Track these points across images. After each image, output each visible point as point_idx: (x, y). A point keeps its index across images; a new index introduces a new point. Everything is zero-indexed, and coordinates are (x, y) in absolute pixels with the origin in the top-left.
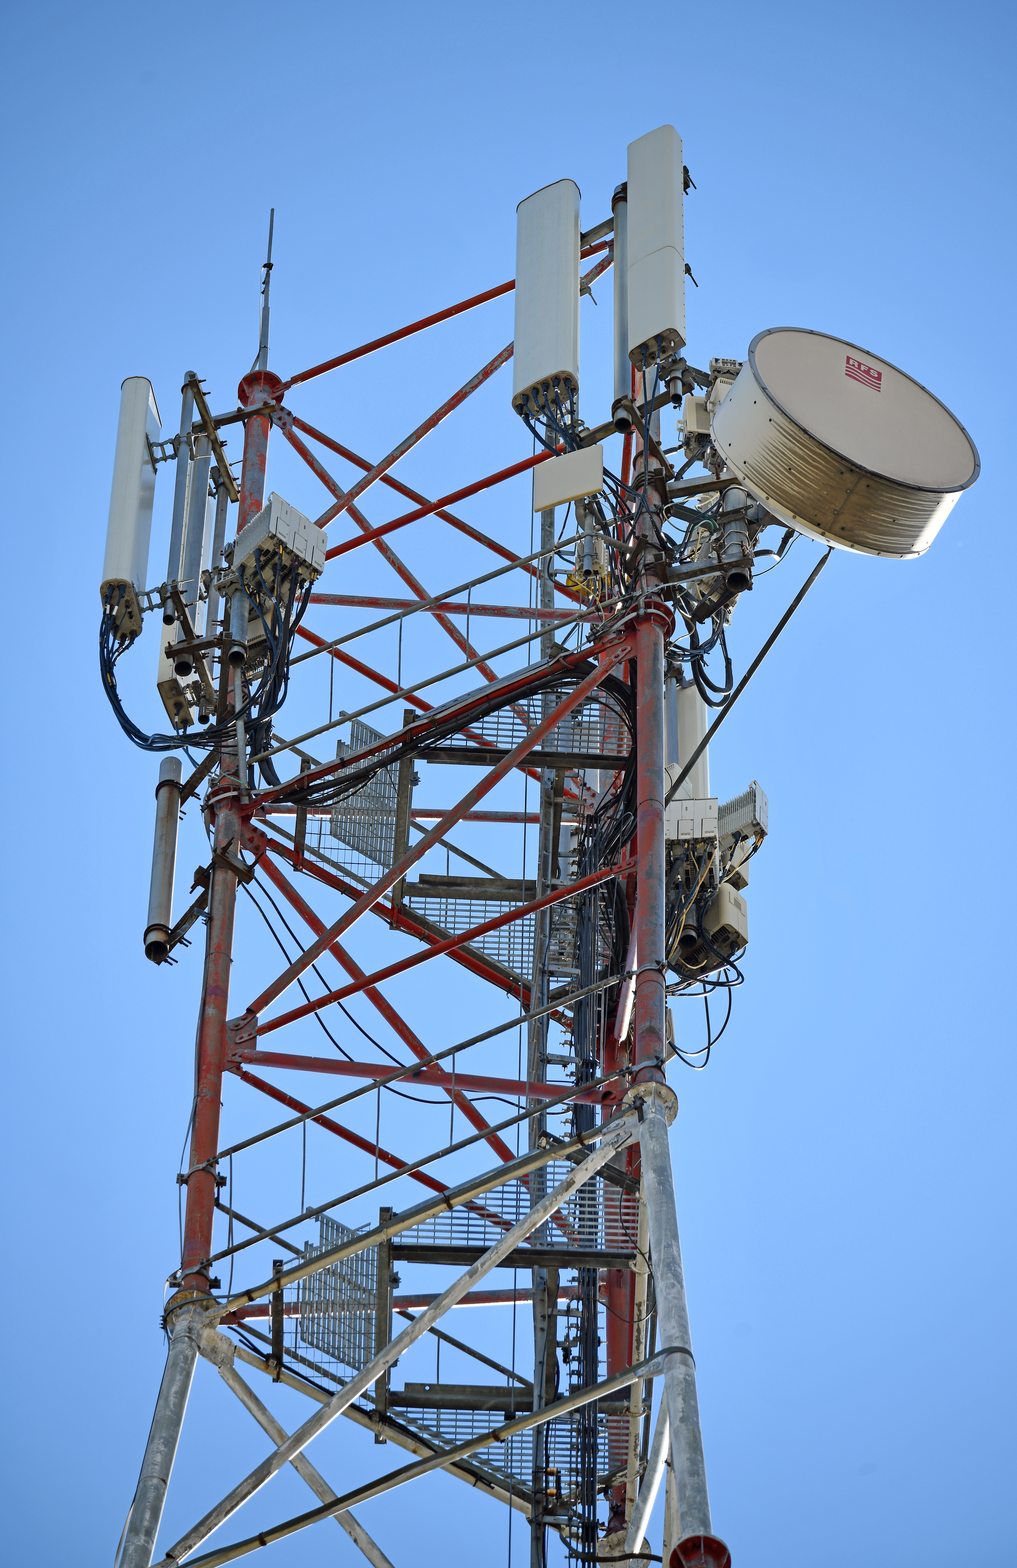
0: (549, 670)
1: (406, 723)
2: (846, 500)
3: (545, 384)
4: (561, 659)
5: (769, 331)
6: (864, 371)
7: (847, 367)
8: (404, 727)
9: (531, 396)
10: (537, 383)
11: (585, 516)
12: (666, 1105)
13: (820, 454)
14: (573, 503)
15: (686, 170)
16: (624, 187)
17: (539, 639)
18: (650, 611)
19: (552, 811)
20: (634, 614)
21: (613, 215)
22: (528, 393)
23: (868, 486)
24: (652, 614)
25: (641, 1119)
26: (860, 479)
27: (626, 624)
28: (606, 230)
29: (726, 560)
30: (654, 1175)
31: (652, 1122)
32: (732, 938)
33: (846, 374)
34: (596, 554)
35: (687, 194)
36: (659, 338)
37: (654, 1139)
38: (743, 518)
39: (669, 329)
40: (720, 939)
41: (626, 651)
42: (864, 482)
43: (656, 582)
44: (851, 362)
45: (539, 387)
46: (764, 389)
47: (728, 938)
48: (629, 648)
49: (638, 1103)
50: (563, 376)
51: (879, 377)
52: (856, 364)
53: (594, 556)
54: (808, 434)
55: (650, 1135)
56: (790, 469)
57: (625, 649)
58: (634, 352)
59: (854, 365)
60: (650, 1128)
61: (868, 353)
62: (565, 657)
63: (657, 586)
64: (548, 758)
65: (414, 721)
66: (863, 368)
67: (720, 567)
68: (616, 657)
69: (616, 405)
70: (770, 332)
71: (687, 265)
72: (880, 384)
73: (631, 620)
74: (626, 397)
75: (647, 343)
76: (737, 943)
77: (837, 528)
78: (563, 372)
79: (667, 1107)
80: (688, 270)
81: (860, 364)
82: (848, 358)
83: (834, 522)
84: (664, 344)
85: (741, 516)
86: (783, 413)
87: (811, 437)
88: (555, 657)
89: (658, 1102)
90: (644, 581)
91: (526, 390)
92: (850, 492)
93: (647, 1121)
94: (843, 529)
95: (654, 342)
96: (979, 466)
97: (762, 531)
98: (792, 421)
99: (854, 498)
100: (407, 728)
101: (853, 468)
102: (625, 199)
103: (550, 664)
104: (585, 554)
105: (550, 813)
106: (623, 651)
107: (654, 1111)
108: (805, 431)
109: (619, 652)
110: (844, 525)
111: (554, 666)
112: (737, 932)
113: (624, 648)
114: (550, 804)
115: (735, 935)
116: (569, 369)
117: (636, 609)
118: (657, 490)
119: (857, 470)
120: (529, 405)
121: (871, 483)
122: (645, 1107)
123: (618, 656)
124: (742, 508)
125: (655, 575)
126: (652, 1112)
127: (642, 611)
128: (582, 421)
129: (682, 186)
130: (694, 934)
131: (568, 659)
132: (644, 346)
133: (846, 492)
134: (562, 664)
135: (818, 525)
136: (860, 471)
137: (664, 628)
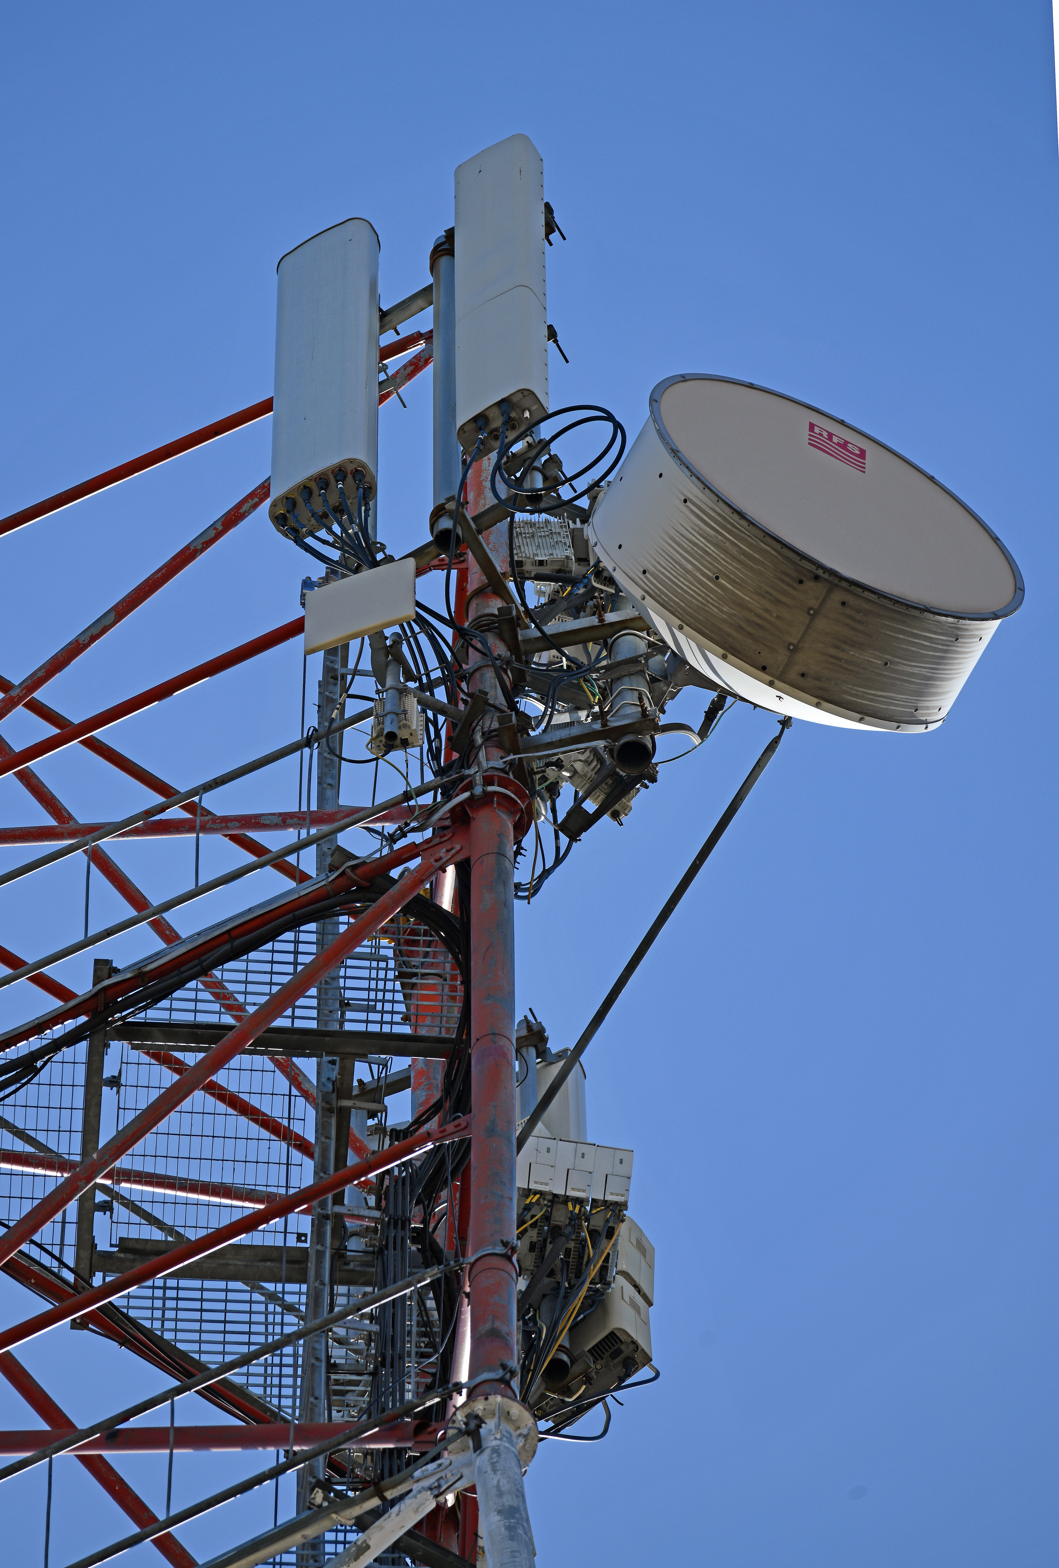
0: (329, 888)
1: (97, 979)
2: (808, 627)
3: (322, 480)
4: (349, 871)
5: (683, 376)
6: (838, 444)
7: (810, 435)
8: (94, 985)
9: (300, 501)
10: (310, 479)
11: (387, 664)
12: (518, 1432)
13: (767, 551)
14: (366, 637)
15: (548, 209)
16: (450, 234)
17: (314, 847)
18: (490, 789)
19: (334, 1121)
20: (466, 795)
21: (430, 280)
22: (295, 495)
23: (843, 604)
24: (495, 793)
25: (478, 1447)
26: (830, 591)
27: (452, 810)
28: (420, 303)
29: (614, 723)
30: (498, 1518)
31: (496, 1451)
32: (627, 1350)
33: (810, 444)
34: (405, 712)
35: (551, 244)
36: (504, 404)
37: (499, 1473)
38: (642, 673)
39: (522, 391)
40: (607, 1354)
41: (453, 852)
42: (838, 596)
43: (501, 754)
44: (817, 430)
45: (313, 485)
46: (675, 452)
47: (619, 1352)
48: (458, 847)
49: (473, 1425)
50: (350, 467)
51: (862, 454)
52: (825, 434)
53: (402, 714)
54: (746, 519)
55: (493, 1467)
56: (717, 578)
57: (452, 849)
58: (466, 428)
59: (821, 435)
60: (491, 1458)
61: (842, 423)
62: (354, 868)
63: (502, 758)
64: (327, 1039)
65: (110, 977)
66: (835, 439)
67: (605, 733)
68: (436, 861)
69: (438, 513)
70: (684, 378)
71: (550, 328)
72: (864, 464)
73: (461, 804)
74: (451, 499)
75: (487, 413)
76: (633, 1359)
77: (793, 675)
78: (352, 461)
79: (520, 1435)
80: (552, 334)
81: (830, 435)
82: (812, 427)
83: (789, 664)
84: (513, 415)
85: (639, 668)
86: (706, 486)
87: (751, 523)
88: (337, 868)
89: (505, 1426)
90: (482, 754)
91: (291, 491)
92: (813, 614)
93: (487, 1452)
94: (803, 675)
95: (496, 411)
96: (1023, 590)
97: (673, 696)
98: (720, 499)
99: (821, 623)
100: (99, 987)
101: (820, 572)
102: (451, 252)
103: (330, 879)
104: (387, 710)
105: (331, 1124)
106: (448, 851)
107: (498, 1436)
108: (741, 515)
109: (442, 854)
110: (804, 669)
111: (337, 881)
112: (634, 1342)
113: (449, 847)
114: (331, 1110)
115: (632, 1346)
116: (361, 455)
117: (469, 787)
118: (502, 639)
119: (826, 576)
120: (297, 512)
121: (848, 598)
122: (482, 1431)
123: (441, 858)
124: (641, 656)
125: (500, 746)
126: (496, 1439)
127: (478, 790)
128: (381, 544)
129: (542, 231)
130: (565, 1358)
131: (359, 871)
132: (480, 420)
133: (809, 614)
134: (350, 878)
135: (764, 669)
136: (831, 578)
137: (514, 817)
